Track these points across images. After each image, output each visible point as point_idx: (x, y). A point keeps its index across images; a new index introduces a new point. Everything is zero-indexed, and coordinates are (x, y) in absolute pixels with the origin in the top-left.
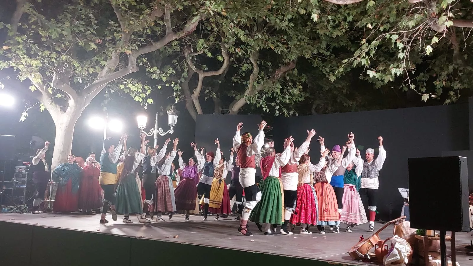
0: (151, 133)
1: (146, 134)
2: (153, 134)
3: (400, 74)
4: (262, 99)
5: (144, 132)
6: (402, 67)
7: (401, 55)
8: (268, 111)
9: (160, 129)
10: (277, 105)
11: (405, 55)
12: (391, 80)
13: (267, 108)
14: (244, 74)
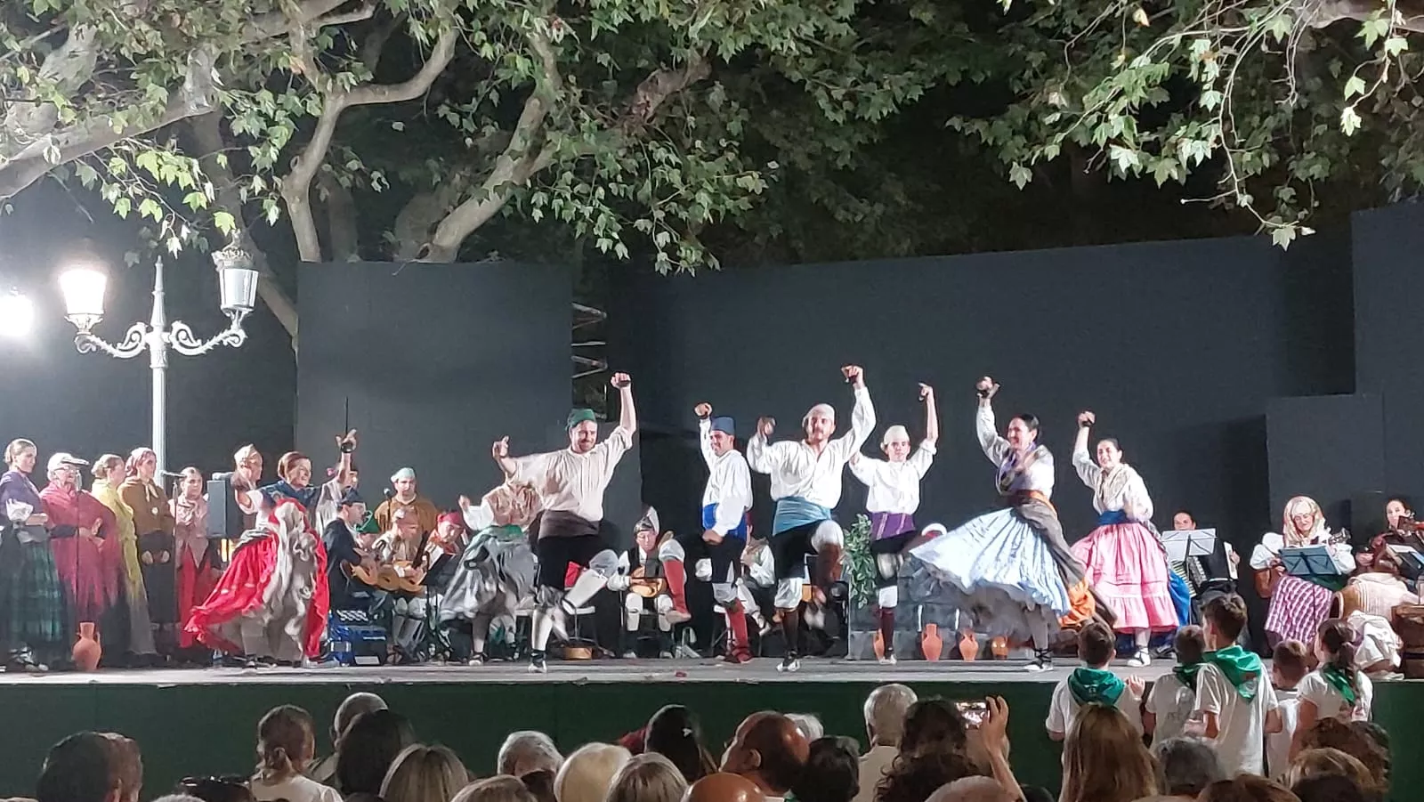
0: (131, 345)
1: (109, 348)
2: (141, 347)
3: (1205, 157)
4: (591, 205)
5: (93, 338)
6: (1212, 138)
7: (1210, 99)
8: (622, 250)
9: (177, 325)
10: (659, 229)
11: (1222, 98)
12: (1175, 176)
13: (616, 242)
14: (494, 96)
